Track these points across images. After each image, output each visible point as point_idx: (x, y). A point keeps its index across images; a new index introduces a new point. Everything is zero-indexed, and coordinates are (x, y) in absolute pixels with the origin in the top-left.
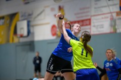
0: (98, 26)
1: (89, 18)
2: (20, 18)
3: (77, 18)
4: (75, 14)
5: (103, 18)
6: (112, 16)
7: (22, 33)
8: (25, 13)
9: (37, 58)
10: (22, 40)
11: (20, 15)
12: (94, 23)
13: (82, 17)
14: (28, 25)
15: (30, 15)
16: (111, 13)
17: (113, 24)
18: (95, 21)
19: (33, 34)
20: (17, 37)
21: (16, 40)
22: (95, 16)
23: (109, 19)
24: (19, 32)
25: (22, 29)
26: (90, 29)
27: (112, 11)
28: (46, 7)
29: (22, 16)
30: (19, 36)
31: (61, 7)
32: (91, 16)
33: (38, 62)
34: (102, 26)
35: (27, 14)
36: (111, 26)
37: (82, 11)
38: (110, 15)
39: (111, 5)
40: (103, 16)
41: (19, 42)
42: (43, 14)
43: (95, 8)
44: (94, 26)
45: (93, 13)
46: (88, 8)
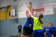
0: (47, 11)
1: (43, 8)
2: (12, 8)
3: (38, 7)
4: (37, 6)
5: (50, 8)
6: (54, 7)
7: (13, 15)
8: (14, 5)
9: (20, 26)
10: (13, 18)
11: (12, 6)
12: (46, 10)
13: (40, 7)
14: (16, 11)
15: (16, 6)
16: (53, 5)
17: (55, 10)
18: (46, 9)
19: (18, 15)
20: (11, 17)
21: (10, 18)
22: (46, 7)
23: (52, 8)
24: (11, 14)
25: (13, 13)
26: (44, 13)
27: (54, 5)
28: (23, 3)
29: (13, 7)
30: (11, 16)
31: (31, 3)
32: (45, 7)
33: (20, 28)
34: (49, 12)
35: (15, 6)
36: (54, 11)
37: (40, 5)
38: (53, 6)
39: (53, 2)
40: (50, 7)
41: (11, 19)
42: (22, 6)
43: (46, 3)
44: (46, 11)
45: (45, 6)
46: (43, 3)
